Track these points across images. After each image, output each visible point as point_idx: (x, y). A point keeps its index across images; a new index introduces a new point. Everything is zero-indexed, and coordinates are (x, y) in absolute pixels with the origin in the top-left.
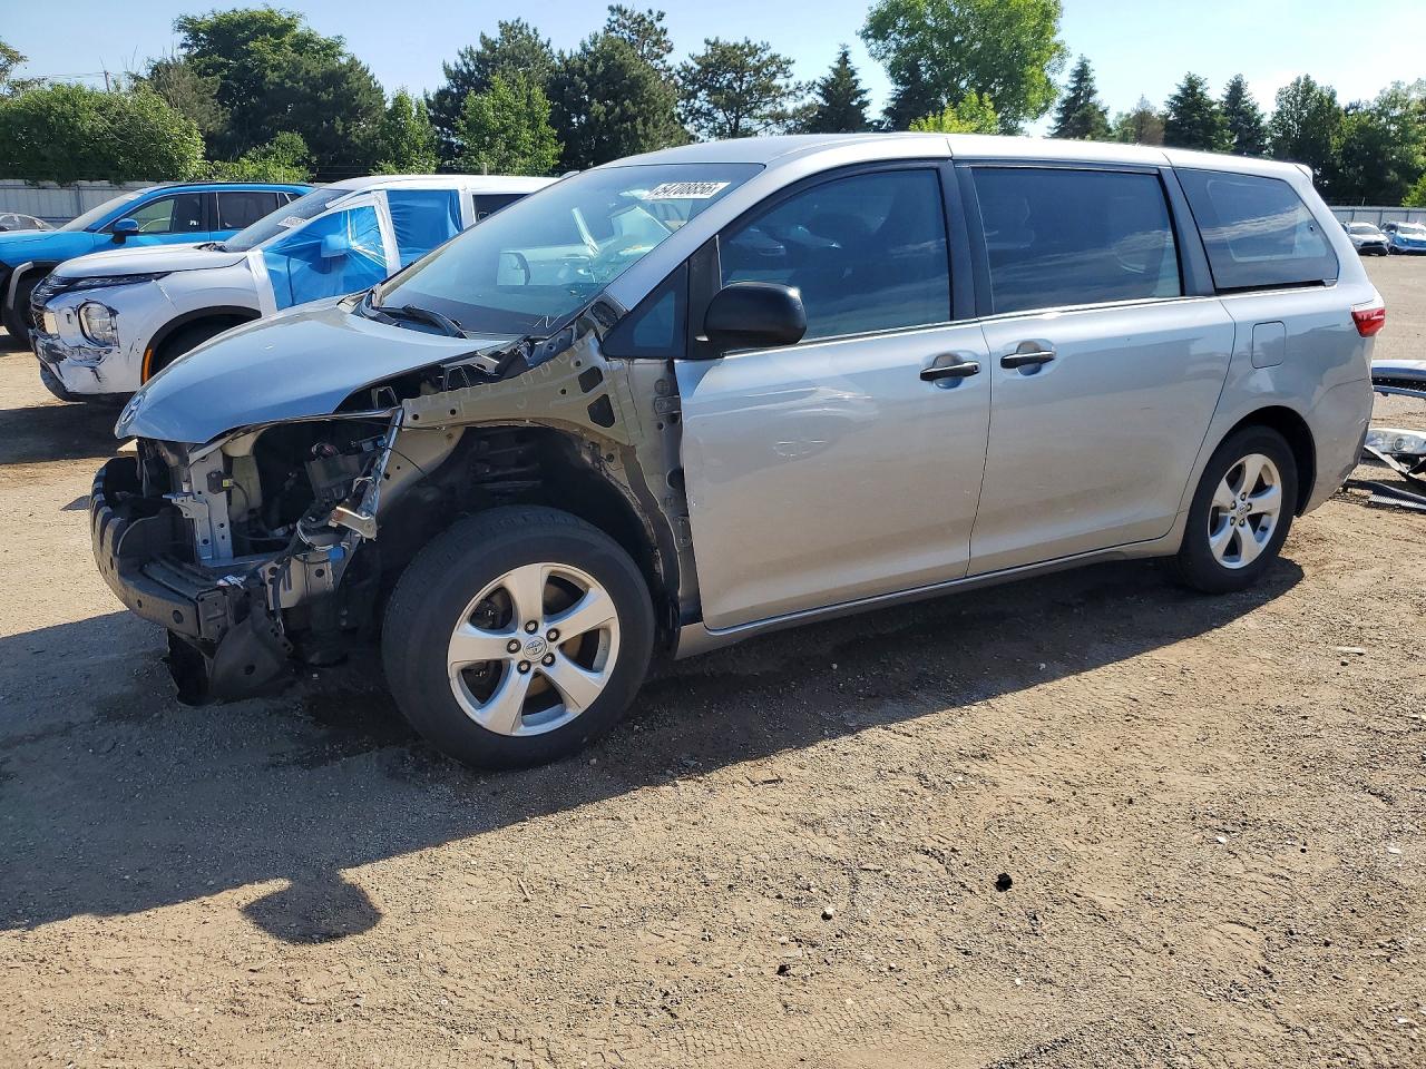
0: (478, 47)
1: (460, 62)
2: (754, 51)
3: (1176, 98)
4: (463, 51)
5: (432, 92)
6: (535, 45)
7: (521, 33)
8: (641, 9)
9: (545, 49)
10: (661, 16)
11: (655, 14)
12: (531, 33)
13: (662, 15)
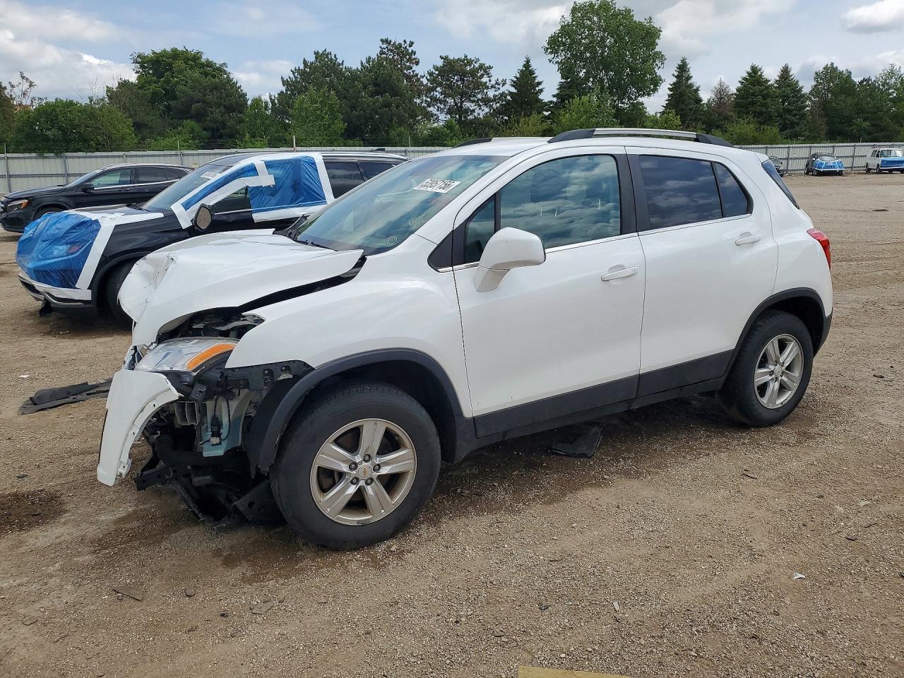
0: (302, 67)
1: (292, 76)
2: (470, 62)
3: (745, 79)
4: (293, 70)
5: (275, 94)
6: (335, 64)
7: (327, 57)
8: (400, 41)
9: (341, 67)
10: (411, 44)
11: (408, 43)
12: (333, 57)
13: (413, 43)
